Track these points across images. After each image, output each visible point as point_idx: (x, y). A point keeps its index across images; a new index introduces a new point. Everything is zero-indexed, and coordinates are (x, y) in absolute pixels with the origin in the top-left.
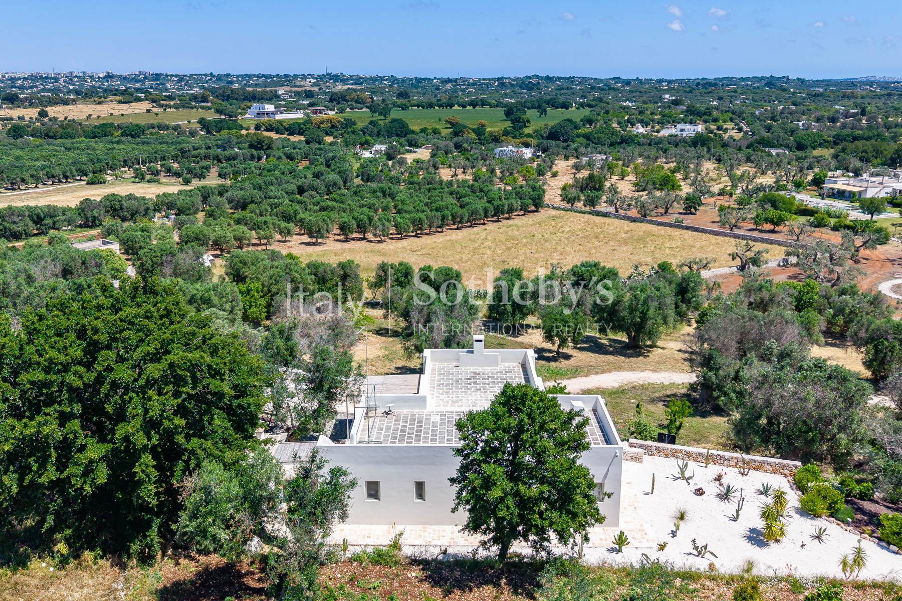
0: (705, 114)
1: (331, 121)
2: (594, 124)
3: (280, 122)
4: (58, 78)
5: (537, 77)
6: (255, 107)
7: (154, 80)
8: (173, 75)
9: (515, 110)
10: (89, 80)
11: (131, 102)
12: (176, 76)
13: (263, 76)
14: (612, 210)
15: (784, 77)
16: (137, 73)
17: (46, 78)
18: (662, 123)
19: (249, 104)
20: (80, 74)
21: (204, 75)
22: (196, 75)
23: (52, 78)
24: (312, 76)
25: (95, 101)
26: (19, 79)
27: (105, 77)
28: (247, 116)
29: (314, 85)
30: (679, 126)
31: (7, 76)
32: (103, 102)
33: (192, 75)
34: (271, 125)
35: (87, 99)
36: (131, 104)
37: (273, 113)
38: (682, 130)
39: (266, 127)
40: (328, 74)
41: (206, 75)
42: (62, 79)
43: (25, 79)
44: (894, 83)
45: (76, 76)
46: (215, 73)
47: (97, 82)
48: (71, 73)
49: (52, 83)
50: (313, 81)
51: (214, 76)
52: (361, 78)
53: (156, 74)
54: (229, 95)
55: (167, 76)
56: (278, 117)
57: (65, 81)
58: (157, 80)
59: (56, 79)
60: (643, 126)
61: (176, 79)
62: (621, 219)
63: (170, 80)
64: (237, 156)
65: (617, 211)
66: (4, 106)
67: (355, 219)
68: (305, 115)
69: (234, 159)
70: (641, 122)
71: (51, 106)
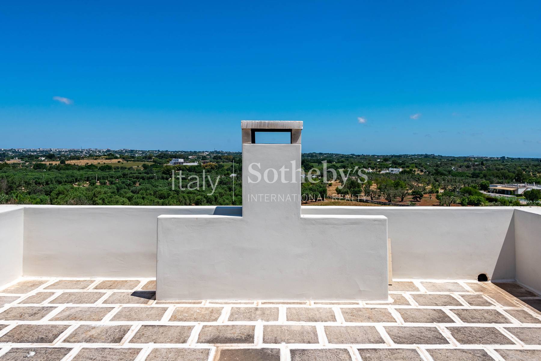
0: (402, 164)
1: (211, 166)
2: (346, 169)
3: (185, 166)
4: (83, 151)
5: (315, 153)
6: (174, 160)
7: (130, 153)
8: (140, 151)
9: (306, 161)
10: (98, 153)
11: (112, 159)
12: (141, 151)
13: (184, 152)
14: (369, 198)
15: (432, 155)
16: (122, 150)
17: (77, 151)
18: (381, 168)
19: (171, 159)
20: (94, 150)
21: (155, 151)
22: (151, 151)
23: (80, 151)
24: (207, 152)
25: (93, 158)
26: (63, 151)
27: (106, 151)
28: (169, 164)
29: (208, 155)
30: (390, 169)
31: (57, 150)
32: (98, 158)
33: (149, 151)
34: (179, 168)
35: (90, 157)
36: (112, 160)
37: (182, 163)
38: (392, 171)
39: (177, 169)
40: (215, 151)
41: (156, 151)
42: (84, 152)
43: (66, 151)
44: (485, 157)
45: (92, 151)
46: (161, 150)
47: (101, 153)
48: (90, 149)
49: (79, 153)
50: (207, 153)
51: (160, 151)
52: (231, 153)
53: (131, 150)
54: (162, 156)
55: (137, 151)
56: (184, 164)
57: (85, 153)
58: (131, 152)
59: (82, 152)
60: (371, 169)
61: (141, 153)
62: (375, 203)
63: (138, 153)
64: (154, 177)
65: (372, 199)
66: (46, 160)
67: (206, 198)
68: (198, 163)
69: (152, 178)
70: (371, 167)
71: (70, 160)
